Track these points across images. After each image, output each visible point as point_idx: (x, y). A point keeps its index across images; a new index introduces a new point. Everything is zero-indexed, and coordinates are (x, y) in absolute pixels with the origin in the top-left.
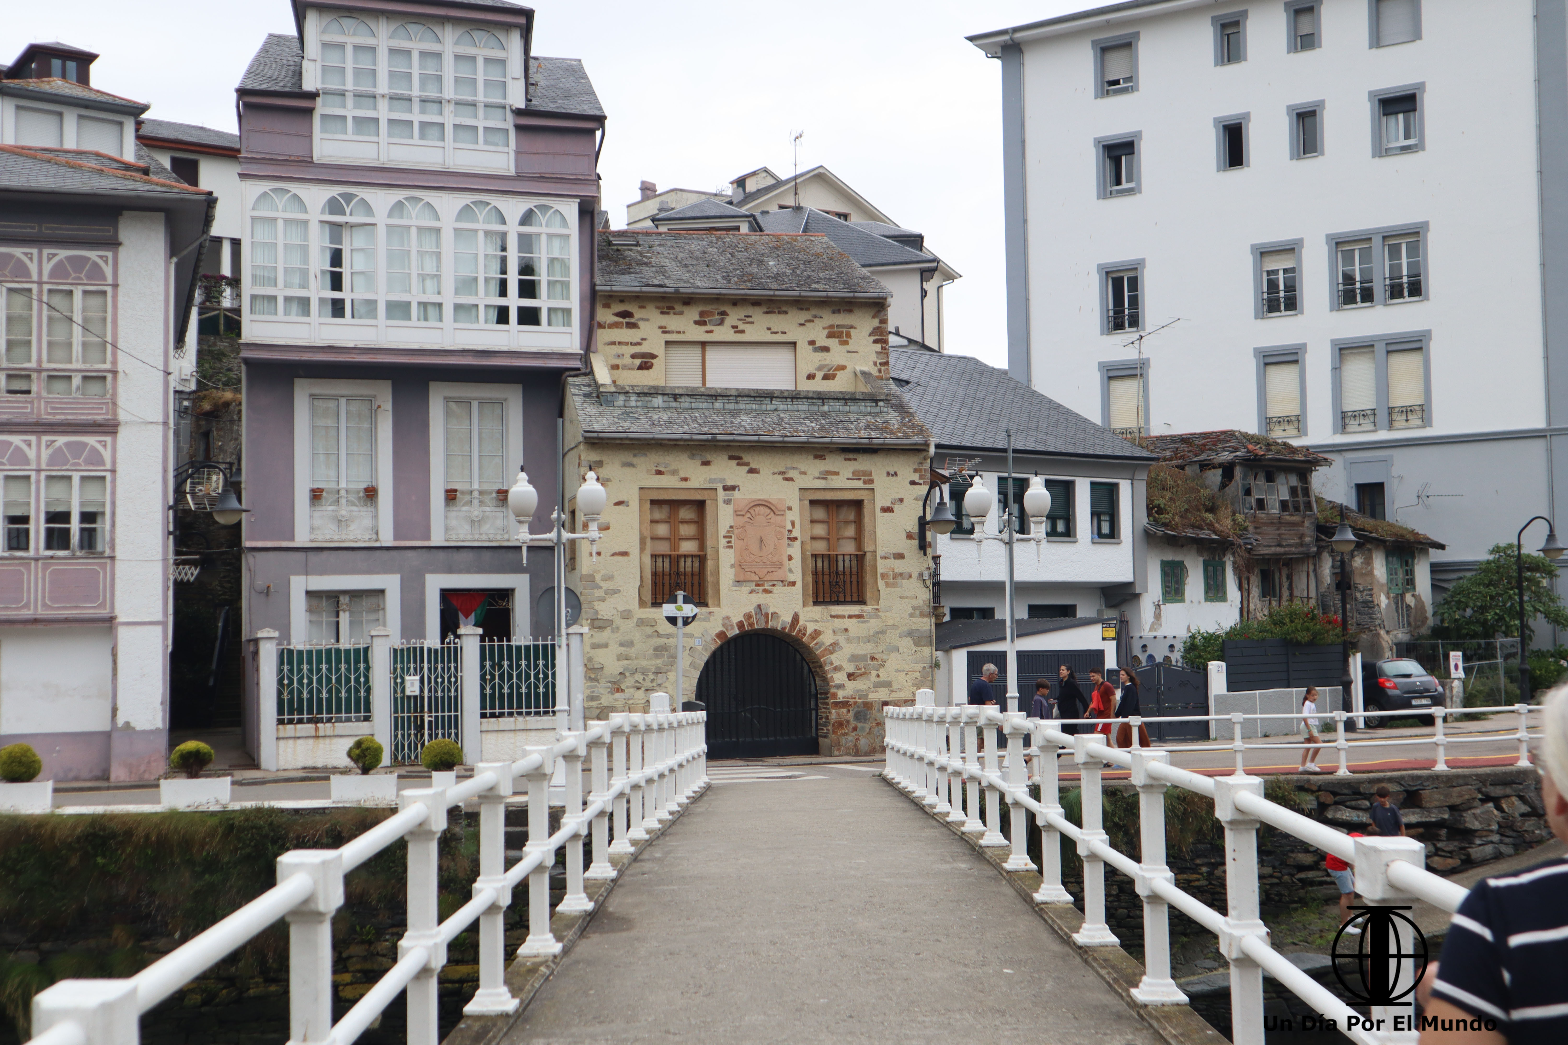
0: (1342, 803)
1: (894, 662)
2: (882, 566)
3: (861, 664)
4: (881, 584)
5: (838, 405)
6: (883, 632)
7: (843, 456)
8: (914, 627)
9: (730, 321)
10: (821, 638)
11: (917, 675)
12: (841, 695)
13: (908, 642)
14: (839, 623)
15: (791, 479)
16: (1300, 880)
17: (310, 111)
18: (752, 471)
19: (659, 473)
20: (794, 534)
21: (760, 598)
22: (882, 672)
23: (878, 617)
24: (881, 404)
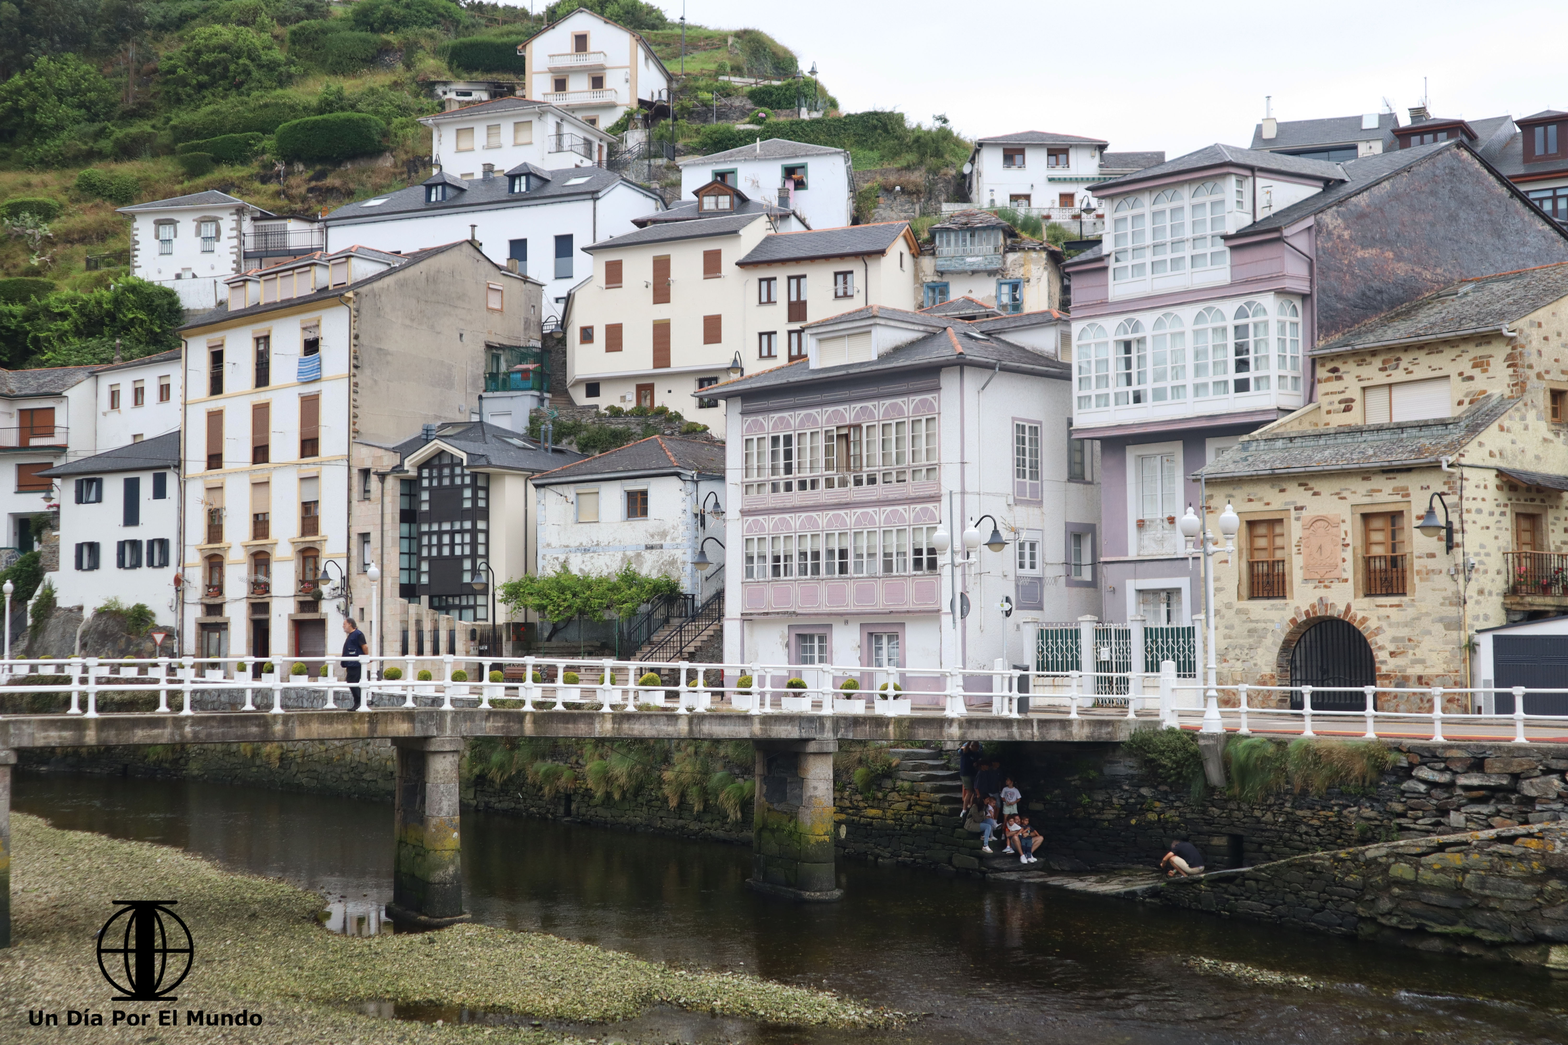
0: (1425, 764)
1: (1427, 643)
2: (1418, 564)
3: (1401, 645)
4: (1416, 579)
5: (1414, 432)
6: (1418, 618)
7: (1386, 476)
8: (1444, 614)
9: (1403, 364)
10: (1368, 623)
11: (1448, 654)
12: (1384, 669)
13: (1440, 627)
14: (1382, 612)
15: (1344, 498)
16: (1399, 825)
17: (1105, 269)
18: (1315, 494)
19: (1250, 500)
20: (1347, 542)
21: (1322, 592)
22: (1417, 651)
23: (1413, 606)
24: (1451, 426)
